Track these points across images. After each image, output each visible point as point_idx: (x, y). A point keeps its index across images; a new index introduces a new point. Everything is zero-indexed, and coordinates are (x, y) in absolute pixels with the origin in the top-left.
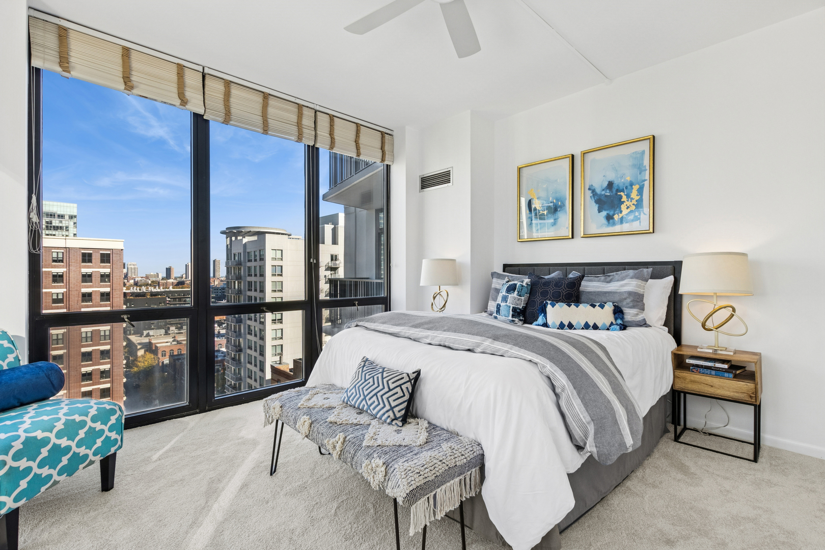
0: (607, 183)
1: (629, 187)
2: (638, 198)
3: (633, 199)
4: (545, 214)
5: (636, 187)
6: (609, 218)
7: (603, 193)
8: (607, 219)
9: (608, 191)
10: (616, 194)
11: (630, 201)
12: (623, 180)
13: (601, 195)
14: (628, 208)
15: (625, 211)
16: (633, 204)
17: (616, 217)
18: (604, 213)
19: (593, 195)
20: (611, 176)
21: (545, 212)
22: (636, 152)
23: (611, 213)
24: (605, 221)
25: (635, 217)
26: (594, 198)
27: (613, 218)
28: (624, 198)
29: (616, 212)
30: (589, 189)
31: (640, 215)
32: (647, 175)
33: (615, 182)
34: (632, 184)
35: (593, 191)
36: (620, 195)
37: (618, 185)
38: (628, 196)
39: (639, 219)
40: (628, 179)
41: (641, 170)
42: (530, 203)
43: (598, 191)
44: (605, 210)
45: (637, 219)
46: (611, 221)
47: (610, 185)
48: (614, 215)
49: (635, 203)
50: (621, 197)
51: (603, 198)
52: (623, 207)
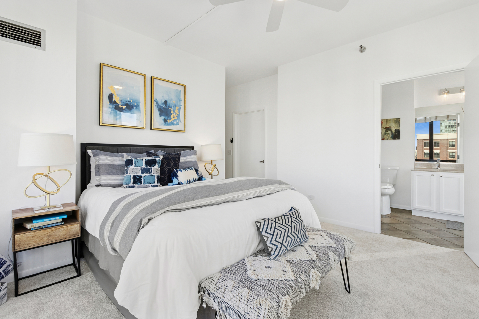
0: (164, 101)
1: (174, 107)
2: (178, 113)
3: (176, 113)
4: (124, 108)
5: (177, 108)
6: (165, 121)
7: (162, 105)
8: (164, 121)
9: (165, 106)
10: (169, 108)
11: (175, 114)
12: (171, 102)
13: (161, 107)
14: (174, 117)
15: (173, 119)
16: (176, 116)
17: (168, 121)
18: (163, 117)
19: (157, 105)
20: (166, 98)
21: (124, 107)
22: (177, 90)
23: (166, 118)
24: (163, 122)
25: (177, 123)
26: (157, 107)
27: (167, 121)
28: (172, 112)
29: (169, 118)
30: (155, 101)
31: (179, 122)
32: (182, 104)
33: (168, 102)
34: (175, 106)
35: (157, 103)
36: (170, 109)
37: (169, 104)
38: (174, 111)
39: (179, 124)
40: (174, 102)
41: (180, 100)
42: (111, 97)
43: (160, 103)
44: (163, 116)
45: (177, 124)
46: (166, 122)
47: (166, 102)
48: (167, 119)
49: (177, 116)
50: (171, 111)
51: (162, 108)
52: (172, 116)
